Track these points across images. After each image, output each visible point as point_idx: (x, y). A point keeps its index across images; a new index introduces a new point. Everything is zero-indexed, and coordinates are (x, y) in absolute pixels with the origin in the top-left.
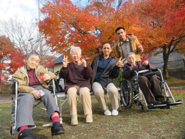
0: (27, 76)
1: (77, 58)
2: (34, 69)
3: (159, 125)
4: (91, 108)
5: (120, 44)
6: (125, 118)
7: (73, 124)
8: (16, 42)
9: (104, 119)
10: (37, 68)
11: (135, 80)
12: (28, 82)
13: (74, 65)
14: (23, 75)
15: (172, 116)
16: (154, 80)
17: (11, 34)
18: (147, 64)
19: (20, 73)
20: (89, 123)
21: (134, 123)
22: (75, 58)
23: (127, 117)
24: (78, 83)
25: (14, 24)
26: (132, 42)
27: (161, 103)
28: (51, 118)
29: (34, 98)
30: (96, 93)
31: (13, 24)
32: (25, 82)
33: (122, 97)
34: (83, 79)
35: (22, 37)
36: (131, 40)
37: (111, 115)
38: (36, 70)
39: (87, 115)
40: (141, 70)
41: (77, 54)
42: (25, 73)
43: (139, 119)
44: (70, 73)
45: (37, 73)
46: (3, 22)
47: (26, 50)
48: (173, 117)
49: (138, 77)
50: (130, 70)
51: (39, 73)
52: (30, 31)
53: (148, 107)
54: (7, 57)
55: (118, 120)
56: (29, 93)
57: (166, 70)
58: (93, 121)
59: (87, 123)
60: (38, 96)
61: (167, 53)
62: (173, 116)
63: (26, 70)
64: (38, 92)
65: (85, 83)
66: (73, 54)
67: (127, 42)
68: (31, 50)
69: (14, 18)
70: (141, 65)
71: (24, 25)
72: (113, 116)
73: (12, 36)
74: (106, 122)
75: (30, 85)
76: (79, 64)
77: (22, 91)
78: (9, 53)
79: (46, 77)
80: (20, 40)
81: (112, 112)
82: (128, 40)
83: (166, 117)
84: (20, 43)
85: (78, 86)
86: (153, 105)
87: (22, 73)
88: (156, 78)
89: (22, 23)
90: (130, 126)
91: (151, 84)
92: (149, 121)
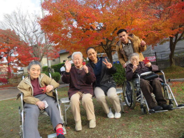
0: (32, 86)
1: (78, 63)
2: (38, 78)
3: (159, 133)
4: (93, 113)
5: (123, 47)
6: (127, 122)
7: (77, 130)
8: (21, 35)
9: (107, 123)
10: (40, 77)
11: (138, 82)
12: (33, 93)
13: (75, 70)
14: (27, 86)
15: (173, 122)
16: (156, 84)
17: (16, 28)
18: (150, 66)
19: (24, 84)
20: (92, 128)
21: (135, 130)
22: (77, 63)
23: (129, 121)
24: (80, 89)
25: (18, 18)
26: (134, 43)
27: (162, 108)
28: (55, 129)
29: (39, 109)
30: (98, 99)
31: (16, 17)
32: (30, 93)
33: (125, 96)
34: (85, 84)
35: (26, 30)
36: (133, 41)
37: (114, 118)
38: (39, 79)
39: (90, 120)
40: (144, 72)
41: (78, 59)
42: (29, 84)
43: (140, 124)
44: (73, 78)
45: (41, 82)
46: (7, 16)
47: (31, 43)
48: (175, 122)
49: (140, 80)
50: (132, 71)
51: (43, 82)
52: (34, 23)
53: (149, 111)
54: (14, 50)
55: (120, 125)
56: (34, 104)
57: (173, 59)
58: (96, 126)
59: (90, 128)
60: (43, 107)
61: (174, 41)
62: (175, 120)
63: (30, 81)
64: (43, 104)
65: (87, 88)
66: (75, 59)
67: (129, 44)
68: (36, 42)
69: (17, 12)
70: (143, 67)
71: (27, 18)
72: (116, 119)
73: (17, 30)
74: (108, 128)
75: (34, 95)
76: (81, 69)
77: (28, 103)
78: (16, 46)
79: (48, 89)
80: (25, 33)
81: (115, 115)
82: (130, 42)
83: (167, 122)
84: (25, 36)
85: (81, 92)
86: (154, 110)
87: (26, 83)
88: (159, 81)
89: (26, 16)
90: (130, 134)
91: (153, 89)
92: (149, 127)
